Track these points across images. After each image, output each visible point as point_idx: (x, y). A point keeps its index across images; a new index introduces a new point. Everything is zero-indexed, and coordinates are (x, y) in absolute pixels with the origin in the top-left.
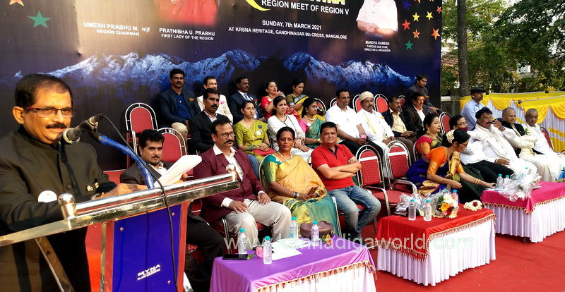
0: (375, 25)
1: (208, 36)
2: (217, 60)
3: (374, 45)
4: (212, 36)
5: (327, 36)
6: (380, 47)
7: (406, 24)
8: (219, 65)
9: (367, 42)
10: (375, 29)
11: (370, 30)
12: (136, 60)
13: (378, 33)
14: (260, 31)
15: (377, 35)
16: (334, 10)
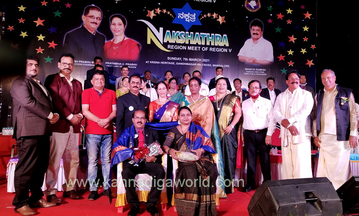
0: (253, 58)
3: (252, 71)
4: (135, 66)
5: (214, 65)
6: (257, 72)
7: (281, 57)
9: (246, 69)
10: (254, 61)
11: (248, 61)
14: (166, 63)
15: (255, 64)
16: (220, 50)
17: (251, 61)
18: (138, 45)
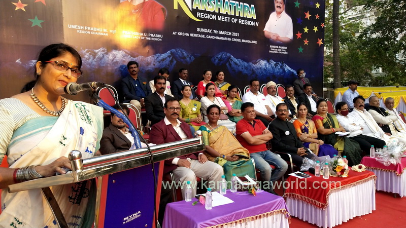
0: (276, 34)
1: (158, 38)
2: (164, 56)
3: (276, 48)
4: (160, 38)
5: (243, 41)
6: (280, 50)
7: (299, 35)
8: (165, 59)
9: (271, 46)
10: (277, 37)
11: (273, 38)
12: (105, 53)
13: (279, 40)
14: (195, 35)
15: (278, 41)
16: (248, 23)
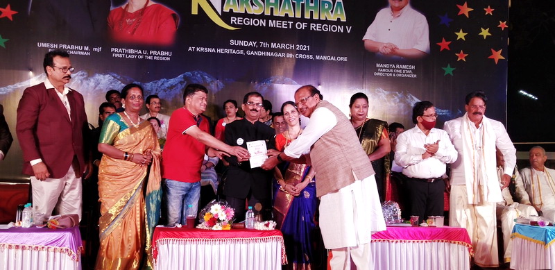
1: (164, 56)
2: (172, 81)
3: (390, 68)
4: (168, 56)
5: (317, 57)
6: (400, 71)
7: (444, 44)
8: (174, 86)
9: (378, 65)
10: (393, 50)
11: (384, 50)
12: (84, 79)
13: (396, 54)
16: (330, 28)
17: (388, 51)
18: (174, 16)
